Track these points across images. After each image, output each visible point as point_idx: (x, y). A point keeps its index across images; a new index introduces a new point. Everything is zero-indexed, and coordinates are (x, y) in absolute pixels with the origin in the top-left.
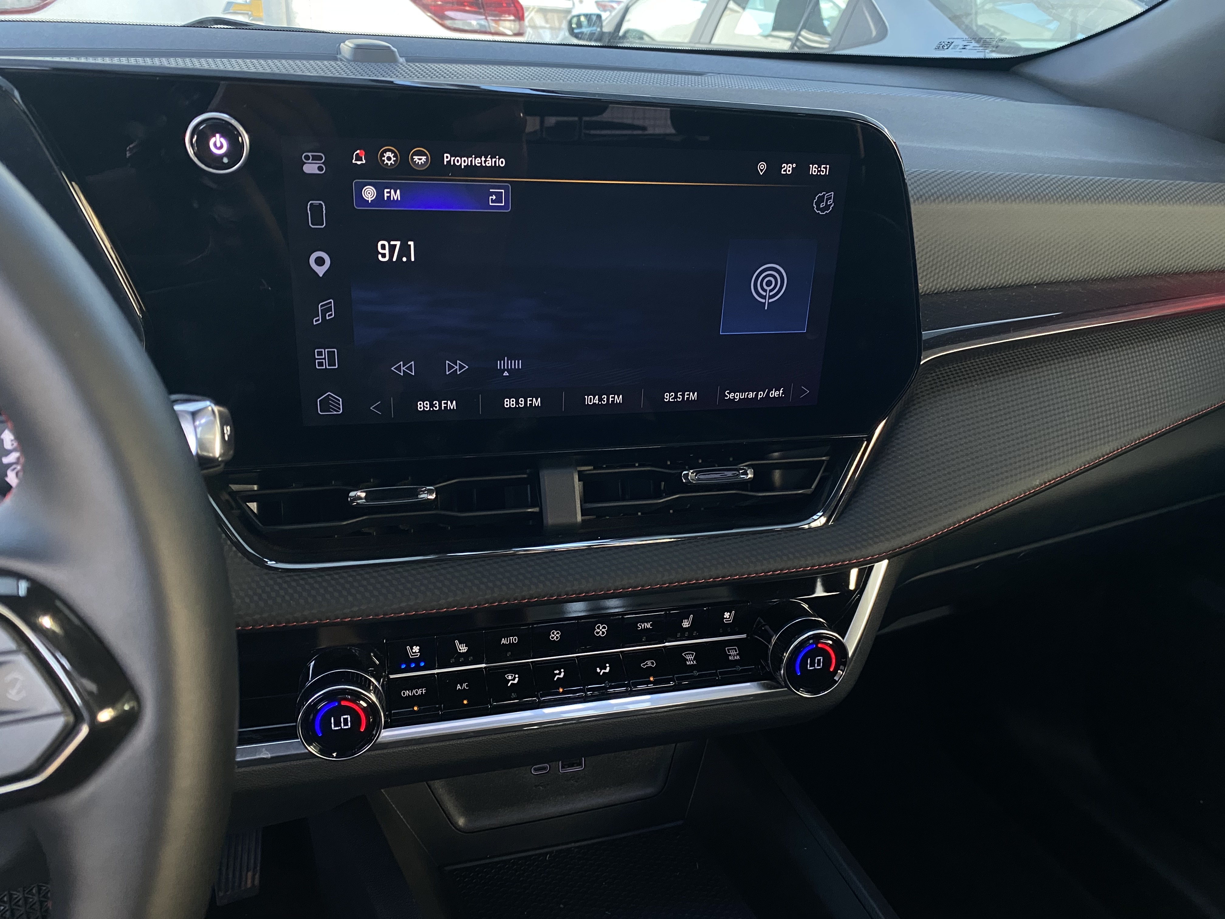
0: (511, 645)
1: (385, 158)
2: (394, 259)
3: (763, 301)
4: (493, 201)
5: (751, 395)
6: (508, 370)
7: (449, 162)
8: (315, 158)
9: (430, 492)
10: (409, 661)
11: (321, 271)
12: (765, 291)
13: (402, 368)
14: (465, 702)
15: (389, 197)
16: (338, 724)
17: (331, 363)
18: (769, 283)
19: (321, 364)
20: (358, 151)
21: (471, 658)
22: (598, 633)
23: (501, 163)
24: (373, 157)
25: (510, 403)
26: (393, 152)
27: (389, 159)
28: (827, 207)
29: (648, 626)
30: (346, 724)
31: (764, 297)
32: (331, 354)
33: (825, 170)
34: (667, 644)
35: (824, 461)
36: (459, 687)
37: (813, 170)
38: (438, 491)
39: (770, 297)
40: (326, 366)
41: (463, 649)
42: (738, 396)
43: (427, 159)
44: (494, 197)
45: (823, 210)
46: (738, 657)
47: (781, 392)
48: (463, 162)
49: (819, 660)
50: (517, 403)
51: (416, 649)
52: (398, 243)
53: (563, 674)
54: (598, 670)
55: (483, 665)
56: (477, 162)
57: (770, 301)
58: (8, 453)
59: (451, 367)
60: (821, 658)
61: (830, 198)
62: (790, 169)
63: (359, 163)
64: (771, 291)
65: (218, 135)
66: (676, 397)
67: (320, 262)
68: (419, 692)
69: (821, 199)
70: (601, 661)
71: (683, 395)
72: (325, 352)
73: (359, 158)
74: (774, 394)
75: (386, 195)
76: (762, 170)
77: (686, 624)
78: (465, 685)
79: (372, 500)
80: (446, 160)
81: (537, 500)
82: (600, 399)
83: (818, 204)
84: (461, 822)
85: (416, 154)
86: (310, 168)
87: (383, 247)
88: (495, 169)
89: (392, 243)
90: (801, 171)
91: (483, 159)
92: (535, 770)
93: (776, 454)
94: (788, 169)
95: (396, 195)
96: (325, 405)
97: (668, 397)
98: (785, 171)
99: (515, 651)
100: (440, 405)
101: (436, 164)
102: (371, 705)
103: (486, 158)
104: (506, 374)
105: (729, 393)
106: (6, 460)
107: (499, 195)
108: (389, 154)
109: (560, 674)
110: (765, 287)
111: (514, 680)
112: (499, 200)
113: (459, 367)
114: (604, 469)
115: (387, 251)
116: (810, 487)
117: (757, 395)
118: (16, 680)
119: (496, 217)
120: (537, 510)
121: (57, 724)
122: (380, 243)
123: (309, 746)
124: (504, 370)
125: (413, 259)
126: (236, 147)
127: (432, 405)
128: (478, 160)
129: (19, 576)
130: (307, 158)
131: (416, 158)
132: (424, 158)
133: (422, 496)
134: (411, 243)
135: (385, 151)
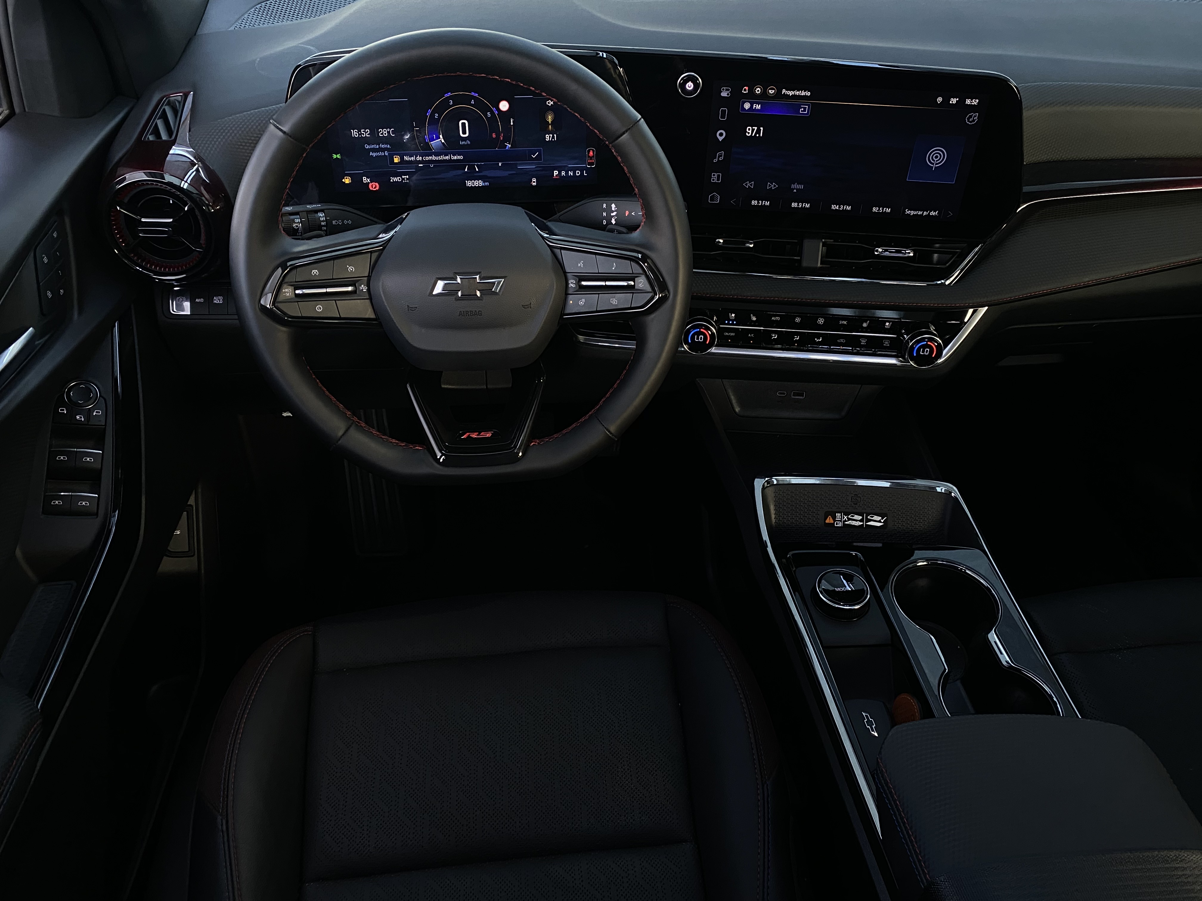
0: (776, 321)
1: (757, 92)
2: (753, 135)
3: (932, 166)
4: (802, 111)
5: (920, 213)
6: (796, 189)
7: (784, 93)
8: (727, 90)
9: (751, 244)
10: (729, 320)
11: (721, 139)
12: (934, 161)
13: (748, 185)
14: (752, 342)
15: (755, 108)
16: (698, 339)
17: (718, 180)
18: (936, 157)
19: (713, 180)
20: (745, 87)
21: (757, 324)
22: (819, 322)
23: (809, 94)
24: (751, 90)
25: (794, 205)
26: (760, 88)
27: (758, 91)
28: (974, 121)
29: (845, 323)
30: (701, 339)
31: (933, 164)
32: (719, 176)
33: (975, 102)
34: (854, 333)
35: (957, 252)
36: (750, 335)
37: (968, 102)
38: (754, 243)
39: (937, 164)
40: (716, 181)
41: (754, 319)
42: (913, 213)
43: (775, 92)
44: (803, 109)
45: (971, 122)
46: (889, 345)
47: (937, 213)
48: (791, 93)
49: (927, 351)
50: (798, 205)
51: (733, 315)
52: (756, 128)
53: (798, 338)
54: (816, 339)
55: (762, 328)
56: (797, 93)
57: (936, 166)
58: (613, 212)
59: (770, 186)
60: (928, 350)
61: (976, 116)
62: (955, 101)
63: (745, 92)
64: (937, 161)
65: (690, 82)
66: (879, 210)
67: (721, 135)
68: (732, 334)
69: (971, 117)
70: (818, 336)
71: (883, 209)
72: (716, 174)
73: (745, 90)
74: (933, 213)
75: (754, 107)
76: (939, 101)
77: (865, 325)
78: (752, 335)
79: (727, 244)
80: (783, 92)
81: (800, 254)
82: (839, 207)
83: (968, 119)
84: (737, 410)
85: (771, 89)
86: (724, 94)
87: (749, 129)
88: (805, 96)
89: (753, 128)
90: (961, 102)
91: (800, 92)
92: (779, 393)
93: (937, 245)
94: (954, 101)
95: (758, 107)
96: (712, 199)
97: (875, 209)
98: (952, 102)
99: (778, 324)
100: (762, 203)
101: (778, 95)
102: (713, 333)
103: (802, 91)
104: (795, 191)
105: (908, 211)
106: (612, 214)
107: (805, 108)
108: (759, 89)
109: (797, 338)
110: (934, 159)
111: (775, 336)
112: (804, 110)
113: (773, 186)
114: (839, 242)
115: (750, 132)
116: (946, 265)
117: (923, 213)
118: (642, 281)
119: (803, 118)
120: (799, 258)
121: (651, 295)
122: (748, 128)
123: (685, 345)
124: (794, 189)
125: (761, 136)
126: (696, 86)
127: (758, 203)
128: (798, 92)
129: (639, 252)
130: (723, 89)
131: (770, 91)
132: (773, 91)
133: (747, 245)
134: (762, 128)
135: (757, 88)
